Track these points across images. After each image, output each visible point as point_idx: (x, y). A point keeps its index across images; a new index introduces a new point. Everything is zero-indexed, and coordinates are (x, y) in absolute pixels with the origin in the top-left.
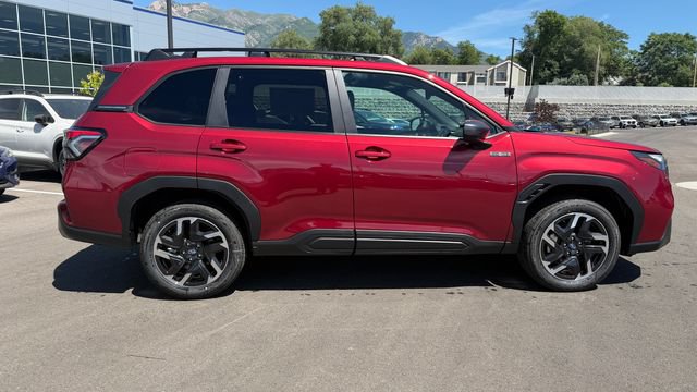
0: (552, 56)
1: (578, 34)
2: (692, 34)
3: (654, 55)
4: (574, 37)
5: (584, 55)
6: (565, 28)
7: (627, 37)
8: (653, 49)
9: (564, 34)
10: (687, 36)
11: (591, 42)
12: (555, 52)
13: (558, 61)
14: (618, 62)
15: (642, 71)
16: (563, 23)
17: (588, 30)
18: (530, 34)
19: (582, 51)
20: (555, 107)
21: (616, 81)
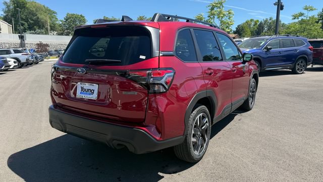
0: (22, 19)
1: (34, 9)
2: (83, 15)
3: (70, 22)
4: (33, 11)
5: (39, 20)
6: (27, 6)
7: (56, 13)
8: (69, 20)
9: (28, 9)
10: (81, 15)
11: (41, 14)
12: (24, 17)
13: (27, 22)
14: (55, 25)
15: (66, 29)
16: (26, 3)
17: (39, 8)
18: (8, 7)
19: (38, 18)
20: (47, 45)
21: (55, 33)
